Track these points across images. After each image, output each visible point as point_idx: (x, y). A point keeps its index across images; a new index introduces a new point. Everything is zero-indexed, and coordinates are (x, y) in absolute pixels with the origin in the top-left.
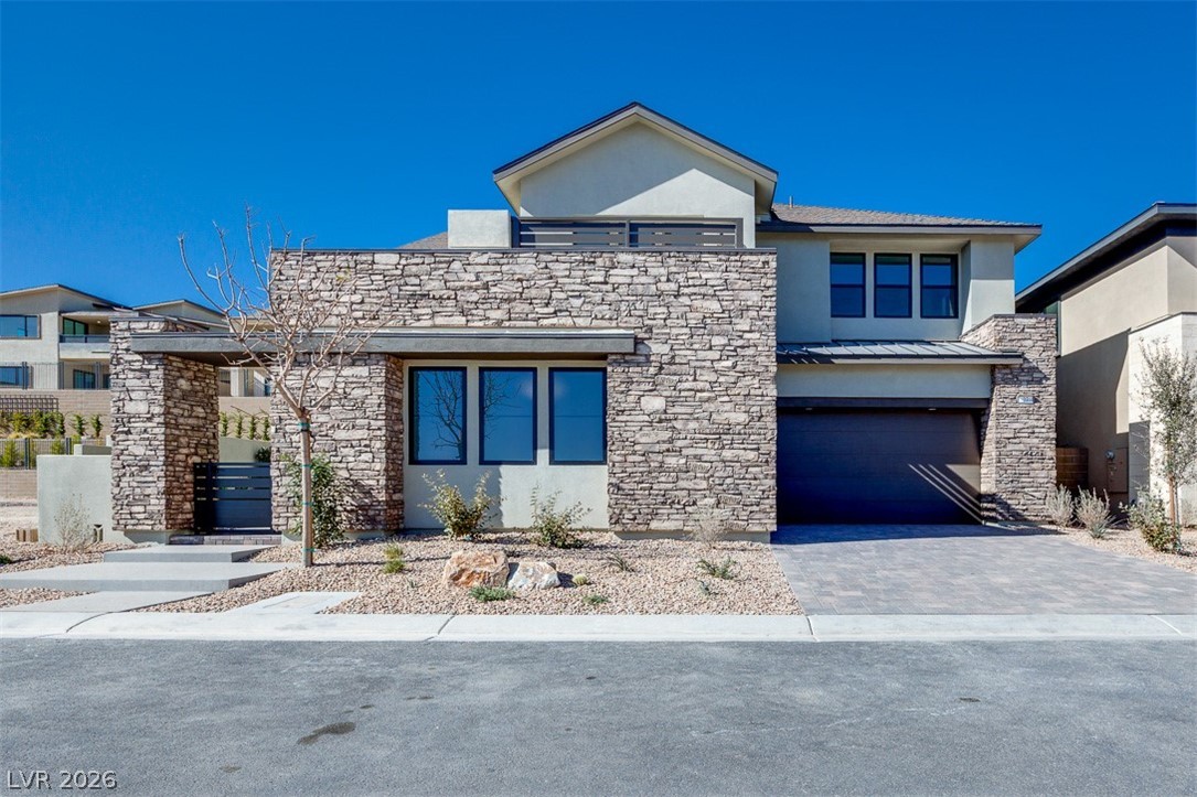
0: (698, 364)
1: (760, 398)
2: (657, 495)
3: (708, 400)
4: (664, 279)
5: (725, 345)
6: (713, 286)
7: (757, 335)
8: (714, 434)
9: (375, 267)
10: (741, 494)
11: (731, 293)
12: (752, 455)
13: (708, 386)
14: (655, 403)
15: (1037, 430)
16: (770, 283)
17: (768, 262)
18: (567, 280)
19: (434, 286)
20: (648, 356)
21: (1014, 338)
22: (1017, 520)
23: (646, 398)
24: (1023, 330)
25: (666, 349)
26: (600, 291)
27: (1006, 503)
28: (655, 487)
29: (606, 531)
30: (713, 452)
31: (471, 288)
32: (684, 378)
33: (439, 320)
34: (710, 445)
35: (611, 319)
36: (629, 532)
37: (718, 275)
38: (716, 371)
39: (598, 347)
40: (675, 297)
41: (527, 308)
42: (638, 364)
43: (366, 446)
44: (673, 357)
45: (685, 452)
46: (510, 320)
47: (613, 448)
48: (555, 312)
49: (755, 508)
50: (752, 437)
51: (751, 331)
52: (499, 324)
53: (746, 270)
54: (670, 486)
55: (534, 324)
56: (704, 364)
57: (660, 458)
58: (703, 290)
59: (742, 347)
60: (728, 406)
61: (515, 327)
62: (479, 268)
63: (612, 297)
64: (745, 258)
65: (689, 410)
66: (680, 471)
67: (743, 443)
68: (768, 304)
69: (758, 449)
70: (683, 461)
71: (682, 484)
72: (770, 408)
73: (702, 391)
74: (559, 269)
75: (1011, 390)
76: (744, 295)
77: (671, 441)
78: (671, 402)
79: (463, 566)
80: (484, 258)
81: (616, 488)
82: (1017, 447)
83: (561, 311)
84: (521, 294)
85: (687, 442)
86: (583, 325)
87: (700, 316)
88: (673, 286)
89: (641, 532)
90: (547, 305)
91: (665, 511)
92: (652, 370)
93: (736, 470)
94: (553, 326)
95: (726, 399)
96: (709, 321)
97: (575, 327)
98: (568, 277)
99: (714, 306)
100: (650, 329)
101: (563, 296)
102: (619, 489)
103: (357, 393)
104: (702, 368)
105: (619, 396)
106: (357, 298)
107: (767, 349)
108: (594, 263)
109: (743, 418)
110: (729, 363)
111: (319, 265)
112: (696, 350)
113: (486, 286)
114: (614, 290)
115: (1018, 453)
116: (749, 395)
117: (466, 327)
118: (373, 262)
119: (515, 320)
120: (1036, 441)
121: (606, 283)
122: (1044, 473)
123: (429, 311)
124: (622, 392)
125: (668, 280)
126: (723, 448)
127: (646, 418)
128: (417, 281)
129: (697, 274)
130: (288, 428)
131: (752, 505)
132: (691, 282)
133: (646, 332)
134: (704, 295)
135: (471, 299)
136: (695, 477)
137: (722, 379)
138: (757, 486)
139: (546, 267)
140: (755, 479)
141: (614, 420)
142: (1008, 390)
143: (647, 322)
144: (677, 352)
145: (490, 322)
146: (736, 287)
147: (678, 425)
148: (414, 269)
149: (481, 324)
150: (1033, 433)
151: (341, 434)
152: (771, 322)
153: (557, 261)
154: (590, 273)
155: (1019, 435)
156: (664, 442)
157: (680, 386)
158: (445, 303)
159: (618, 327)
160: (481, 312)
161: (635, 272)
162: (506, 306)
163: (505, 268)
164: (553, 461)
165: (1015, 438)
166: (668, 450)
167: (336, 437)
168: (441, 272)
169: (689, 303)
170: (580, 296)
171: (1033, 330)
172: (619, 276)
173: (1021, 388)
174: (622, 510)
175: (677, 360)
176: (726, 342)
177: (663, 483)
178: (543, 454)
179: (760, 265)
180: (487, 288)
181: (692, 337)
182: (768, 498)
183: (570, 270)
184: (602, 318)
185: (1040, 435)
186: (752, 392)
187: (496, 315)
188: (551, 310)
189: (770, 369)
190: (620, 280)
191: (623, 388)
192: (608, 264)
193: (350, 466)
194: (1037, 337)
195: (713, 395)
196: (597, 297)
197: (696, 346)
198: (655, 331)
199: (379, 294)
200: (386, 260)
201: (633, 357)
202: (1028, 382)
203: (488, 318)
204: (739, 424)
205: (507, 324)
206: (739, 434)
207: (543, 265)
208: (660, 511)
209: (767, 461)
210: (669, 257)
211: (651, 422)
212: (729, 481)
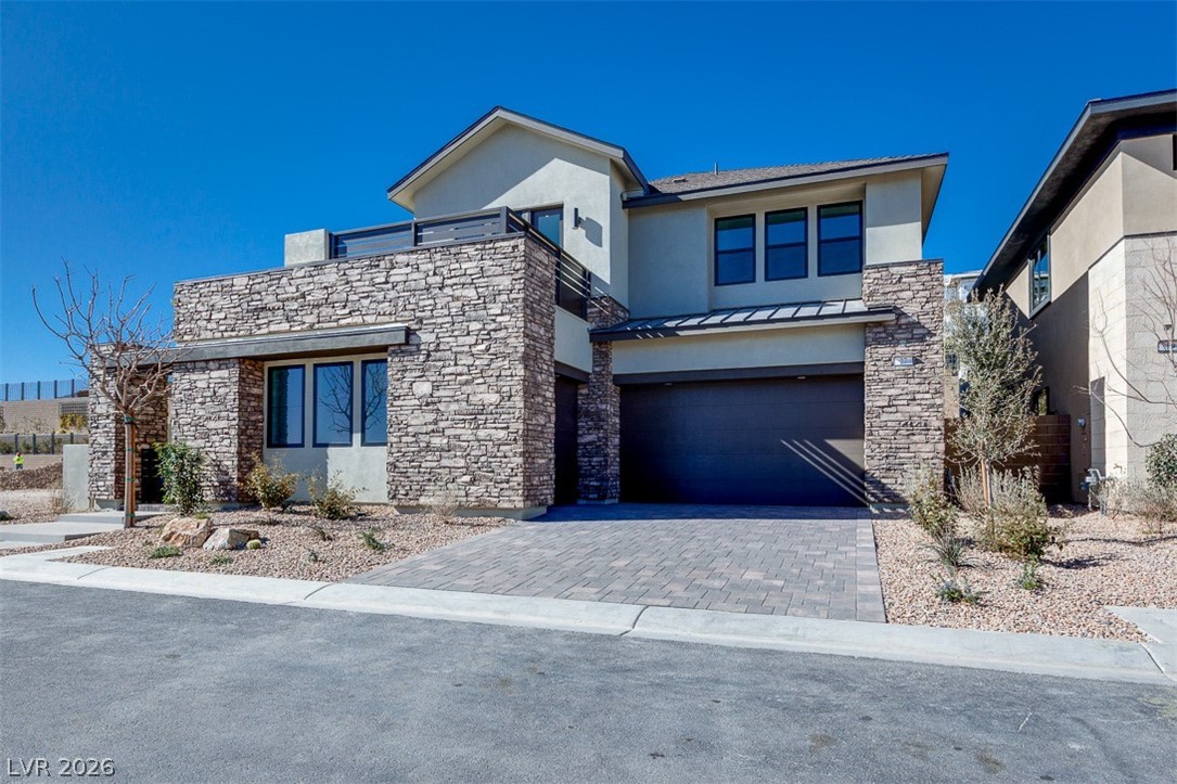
0: (459, 349)
1: (509, 378)
2: (425, 473)
3: (467, 383)
4: (431, 273)
5: (480, 330)
6: (471, 275)
7: (507, 318)
8: (471, 414)
9: (234, 288)
10: (493, 472)
11: (486, 279)
12: (502, 434)
13: (466, 369)
14: (423, 388)
15: (918, 396)
16: (518, 266)
17: (517, 246)
18: (359, 284)
19: (270, 300)
20: (418, 345)
21: (887, 290)
22: (894, 502)
23: (417, 383)
24: (899, 281)
25: (432, 338)
26: (383, 290)
27: (880, 482)
28: (423, 465)
29: (386, 505)
30: (470, 432)
31: (293, 298)
32: (447, 363)
33: (273, 328)
34: (467, 426)
35: (390, 314)
36: (403, 506)
37: (475, 264)
38: (473, 355)
39: (378, 340)
40: (440, 289)
41: (330, 310)
42: (411, 354)
43: (226, 433)
44: (438, 345)
45: (447, 432)
46: (319, 322)
47: (391, 430)
48: (350, 313)
49: (505, 485)
50: (503, 417)
51: (502, 314)
52: (311, 327)
53: (499, 256)
54: (435, 464)
55: (335, 324)
56: (463, 349)
57: (427, 438)
58: (463, 280)
59: (495, 330)
60: (484, 387)
61: (322, 329)
62: (299, 281)
63: (392, 294)
64: (497, 245)
65: (451, 393)
66: (443, 450)
67: (494, 423)
68: (517, 287)
69: (508, 428)
70: (445, 441)
71: (445, 462)
72: (519, 387)
73: (461, 374)
74: (354, 275)
75: (885, 351)
76: (497, 280)
77: (435, 422)
78: (436, 387)
79: (173, 530)
80: (301, 273)
81: (393, 466)
82: (892, 417)
83: (354, 311)
84: (327, 299)
85: (449, 422)
86: (370, 321)
87: (459, 304)
88: (438, 279)
89: (413, 507)
90: (345, 307)
91: (431, 488)
92: (422, 358)
93: (490, 449)
94: (349, 325)
95: (481, 380)
96: (467, 308)
97: (364, 324)
98: (360, 280)
99: (471, 293)
100: (420, 321)
101: (356, 297)
102: (395, 467)
103: (222, 391)
104: (462, 352)
105: (396, 383)
106: (222, 315)
107: (516, 330)
108: (378, 266)
109: (494, 398)
110: (483, 347)
111: (201, 291)
112: (456, 337)
113: (303, 296)
114: (393, 287)
115: (894, 424)
116: (500, 376)
117: (290, 331)
118: (233, 285)
119: (323, 322)
120: (919, 408)
121: (387, 282)
122: (929, 447)
123: (266, 321)
124: (398, 380)
125: (435, 274)
126: (478, 428)
127: (417, 402)
128: (259, 297)
129: (457, 266)
130: (181, 421)
131: (502, 482)
132: (453, 273)
133: (417, 323)
134: (464, 284)
135: (293, 308)
136: (455, 456)
137: (477, 362)
138: (507, 463)
139: (345, 274)
140: (506, 457)
141: (392, 405)
142: (881, 351)
143: (418, 314)
144: (441, 340)
145: (304, 327)
146: (490, 273)
147: (442, 407)
148: (257, 287)
149: (299, 328)
150: (914, 399)
151: (211, 425)
152: (520, 303)
153: (352, 268)
154: (375, 275)
155: (895, 403)
156: (430, 424)
157: (444, 371)
158: (276, 313)
159: (396, 321)
160: (299, 318)
161: (409, 269)
162: (316, 311)
163: (316, 279)
164: (364, 443)
165: (889, 406)
166: (433, 431)
167: (209, 427)
168: (274, 287)
169: (451, 293)
170: (368, 296)
171: (914, 279)
172: (398, 275)
173: (898, 349)
174: (397, 487)
175: (442, 347)
176: (481, 326)
177: (429, 461)
178: (357, 437)
179: (510, 249)
180: (304, 298)
181: (453, 324)
182: (516, 475)
183: (361, 274)
184: (384, 314)
185: (923, 402)
186: (503, 373)
187: (310, 319)
188: (347, 311)
189: (518, 349)
190: (398, 278)
191: (399, 376)
192: (389, 265)
193: (217, 449)
194: (918, 287)
195: (470, 377)
196: (380, 296)
197: (456, 333)
198: (425, 322)
199: (235, 310)
200: (240, 282)
201: (407, 348)
202: (908, 340)
203: (304, 323)
204: (491, 404)
205: (317, 326)
206: (491, 413)
207: (342, 273)
208: (427, 488)
209: (515, 440)
210: (436, 252)
211: (421, 406)
212: (483, 459)
